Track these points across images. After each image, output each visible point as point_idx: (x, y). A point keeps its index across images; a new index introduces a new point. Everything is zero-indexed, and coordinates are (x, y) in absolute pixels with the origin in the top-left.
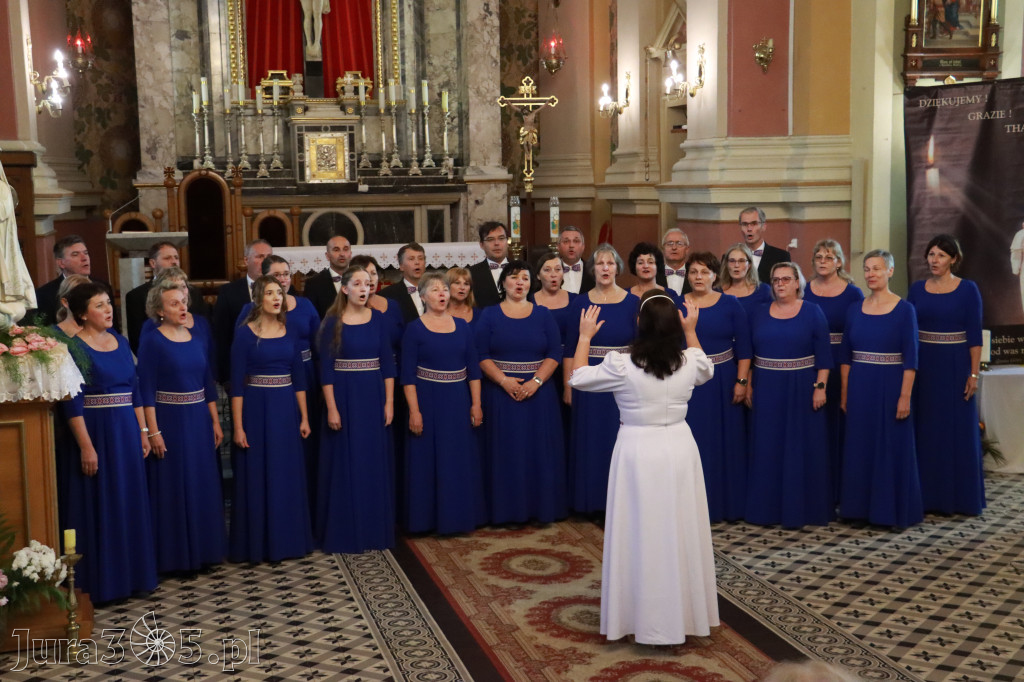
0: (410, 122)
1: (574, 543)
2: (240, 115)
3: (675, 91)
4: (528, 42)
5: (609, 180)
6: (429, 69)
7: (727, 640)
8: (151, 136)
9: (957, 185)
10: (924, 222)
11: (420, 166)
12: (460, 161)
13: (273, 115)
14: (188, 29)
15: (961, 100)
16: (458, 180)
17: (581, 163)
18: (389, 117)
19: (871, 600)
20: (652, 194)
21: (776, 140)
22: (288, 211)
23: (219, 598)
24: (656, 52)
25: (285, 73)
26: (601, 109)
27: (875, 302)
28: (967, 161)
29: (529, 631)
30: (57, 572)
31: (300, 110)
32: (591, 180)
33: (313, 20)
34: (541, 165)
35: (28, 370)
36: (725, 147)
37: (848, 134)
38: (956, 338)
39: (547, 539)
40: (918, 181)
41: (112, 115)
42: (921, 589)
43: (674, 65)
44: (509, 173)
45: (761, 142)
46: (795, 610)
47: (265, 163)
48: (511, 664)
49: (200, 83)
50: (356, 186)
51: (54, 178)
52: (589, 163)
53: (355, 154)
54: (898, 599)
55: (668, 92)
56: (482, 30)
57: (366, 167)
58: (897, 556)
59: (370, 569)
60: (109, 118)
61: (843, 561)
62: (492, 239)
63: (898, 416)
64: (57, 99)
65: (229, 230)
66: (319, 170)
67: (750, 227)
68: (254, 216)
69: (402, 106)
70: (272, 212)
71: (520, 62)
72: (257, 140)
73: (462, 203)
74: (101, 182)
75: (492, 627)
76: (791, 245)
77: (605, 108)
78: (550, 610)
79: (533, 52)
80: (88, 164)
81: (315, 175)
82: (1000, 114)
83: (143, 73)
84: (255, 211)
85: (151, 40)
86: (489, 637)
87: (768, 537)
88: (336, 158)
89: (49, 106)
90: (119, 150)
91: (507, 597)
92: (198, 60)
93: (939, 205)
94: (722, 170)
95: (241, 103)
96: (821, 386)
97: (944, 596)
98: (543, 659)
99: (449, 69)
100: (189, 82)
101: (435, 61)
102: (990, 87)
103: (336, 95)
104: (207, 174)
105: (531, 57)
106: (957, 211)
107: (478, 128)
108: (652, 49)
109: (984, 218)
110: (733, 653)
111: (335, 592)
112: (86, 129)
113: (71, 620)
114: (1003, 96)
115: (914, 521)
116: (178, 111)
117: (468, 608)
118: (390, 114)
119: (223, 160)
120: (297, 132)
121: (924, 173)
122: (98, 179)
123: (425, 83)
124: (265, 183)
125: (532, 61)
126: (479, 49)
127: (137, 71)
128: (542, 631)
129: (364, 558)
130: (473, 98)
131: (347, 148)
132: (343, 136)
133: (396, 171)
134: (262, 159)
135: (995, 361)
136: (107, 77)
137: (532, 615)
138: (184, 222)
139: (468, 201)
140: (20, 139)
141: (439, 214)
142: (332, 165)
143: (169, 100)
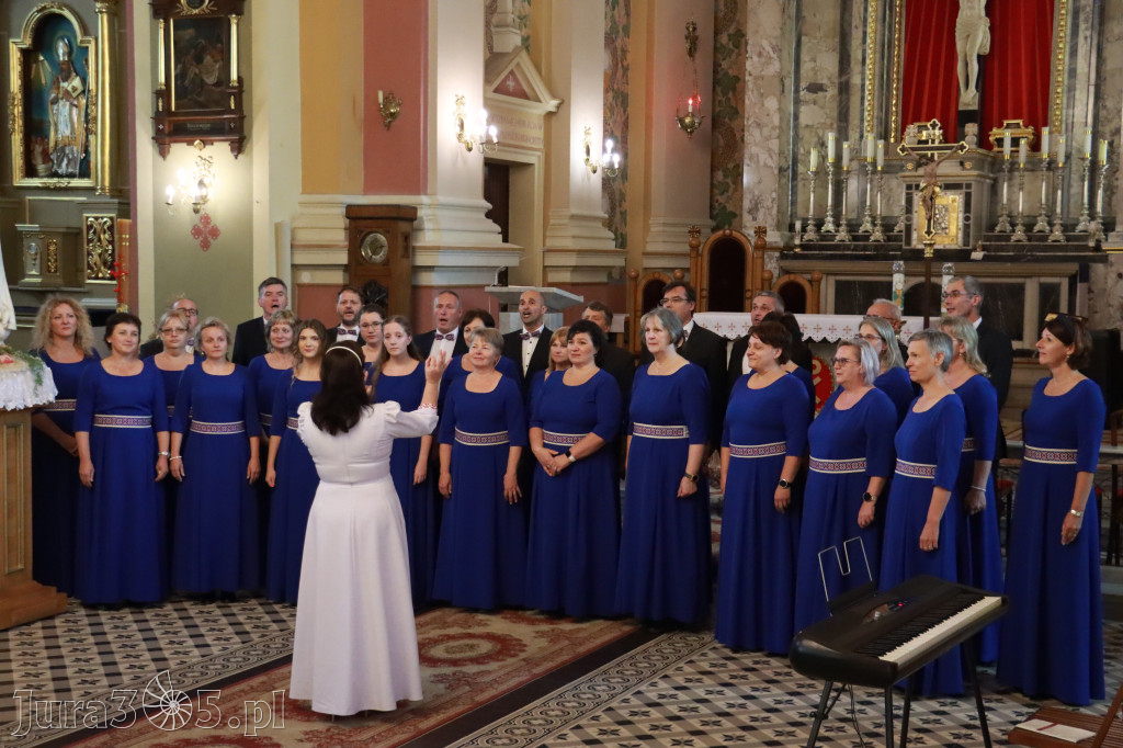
6: (1102, 114)
8: (753, 196)
14: (825, 81)
16: (1098, 248)
31: (910, 166)
33: (967, 64)
47: (882, 225)
50: (969, 252)
53: (972, 215)
70: (792, 277)
73: (1095, 275)
81: (922, 239)
83: (751, 129)
85: (762, 95)
88: (949, 222)
92: (835, 114)
95: (869, 160)
100: (821, 138)
104: (731, 234)
112: (731, 190)
118: (1040, 169)
123: (1089, 131)
127: (746, 128)
131: (961, 209)
132: (958, 195)
134: (879, 222)
138: (705, 284)
139: (1107, 274)
140: (426, 194)
141: (1055, 288)
142: (943, 229)
143: (774, 158)
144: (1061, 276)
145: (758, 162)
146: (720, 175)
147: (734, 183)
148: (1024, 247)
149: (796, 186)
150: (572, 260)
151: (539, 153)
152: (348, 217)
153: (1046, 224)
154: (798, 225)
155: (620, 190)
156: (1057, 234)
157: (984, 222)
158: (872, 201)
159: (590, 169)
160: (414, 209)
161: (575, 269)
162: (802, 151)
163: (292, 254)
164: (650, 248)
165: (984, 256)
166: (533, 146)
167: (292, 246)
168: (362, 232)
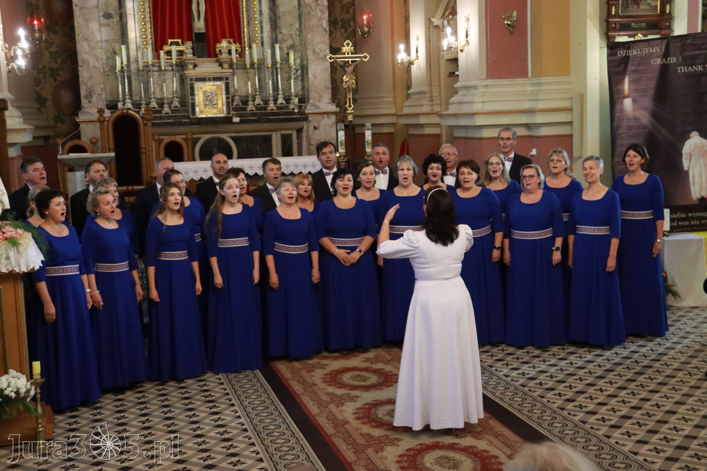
0: (267, 74)
1: (386, 363)
2: (149, 71)
3: (450, 48)
4: (348, 16)
5: (406, 111)
6: (280, 36)
7: (492, 427)
8: (88, 86)
9: (645, 109)
10: (622, 135)
11: (275, 103)
12: (303, 100)
13: (173, 70)
14: (112, 12)
15: (646, 51)
16: (301, 113)
17: (386, 99)
18: (252, 71)
19: (591, 397)
20: (436, 120)
21: (520, 81)
22: (184, 136)
23: (141, 406)
24: (436, 21)
25: (180, 41)
26: (399, 62)
27: (591, 192)
28: (651, 93)
29: (356, 424)
30: (28, 391)
31: (191, 67)
32: (394, 112)
33: (198, 4)
34: (358, 101)
35: (4, 252)
36: (484, 86)
37: (569, 75)
38: (646, 215)
39: (368, 360)
40: (618, 107)
41: (60, 72)
42: (625, 388)
43: (448, 30)
44: (337, 107)
45: (510, 83)
46: (539, 405)
47: (168, 104)
48: (344, 447)
49: (121, 49)
50: (231, 118)
51: (21, 117)
52: (392, 99)
53: (230, 96)
54: (609, 396)
55: (445, 49)
56: (316, 9)
57: (238, 105)
58: (608, 366)
59: (246, 384)
60: (59, 75)
61: (571, 370)
62: (325, 153)
63: (607, 270)
64: (21, 62)
65: (143, 151)
66: (205, 108)
67: (505, 141)
68: (161, 141)
69: (262, 62)
70: (173, 138)
71: (343, 30)
72: (162, 87)
73: (304, 129)
74: (54, 119)
75: (331, 422)
76: (532, 153)
77: (402, 60)
78: (370, 409)
79: (352, 23)
80: (45, 106)
81: (203, 111)
82: (673, 60)
83: (81, 42)
84: (162, 137)
85: (86, 20)
86: (329, 428)
87: (520, 355)
88: (217, 100)
89: (16, 67)
90: (66, 97)
91: (340, 401)
92: (119, 33)
93: (633, 123)
94: (484, 102)
95: (150, 63)
96: (557, 249)
97: (641, 392)
98: (366, 443)
99: (294, 36)
100: (114, 49)
101: (284, 31)
102: (665, 41)
103: (216, 56)
104: (127, 113)
105: (350, 27)
106: (645, 127)
107: (315, 77)
108: (434, 20)
109: (664, 132)
110: (497, 436)
111: (222, 400)
113: (38, 424)
114: (675, 47)
115: (620, 342)
116: (107, 69)
117: (313, 409)
118: (254, 68)
119: (138, 102)
120: (189, 82)
121: (622, 102)
122: (52, 117)
123: (277, 46)
124: (168, 118)
125: (350, 29)
126: (314, 22)
127: (77, 41)
128: (365, 423)
129: (241, 376)
130: (311, 56)
131: (224, 92)
132: (221, 84)
133: (258, 107)
134: (166, 101)
135: (673, 230)
136: (56, 46)
137: (358, 413)
138: (112, 146)
139: (309, 127)
141: (290, 137)
142: (213, 105)
144: (291, 130)
145: (88, 64)
148: (256, 113)
153: (261, 100)
156: (271, 105)
158: (154, 88)
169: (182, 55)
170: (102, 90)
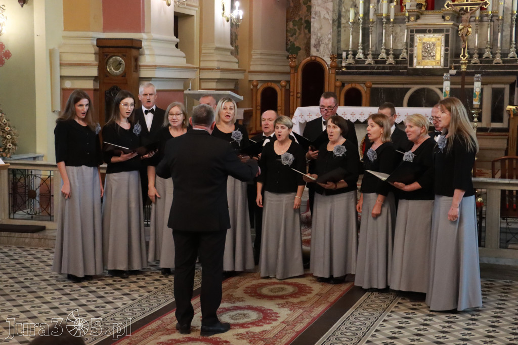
2: (383, 23)
8: (317, 37)
18: (486, 23)
31: (412, 19)
47: (393, 54)
50: (448, 71)
53: (449, 48)
66: (423, 59)
68: (342, 87)
70: (353, 85)
81: (420, 63)
88: (436, 52)
95: (384, 15)
104: (315, 60)
112: (297, 34)
124: (390, 68)
131: (443, 44)
132: (441, 36)
134: (391, 52)
138: (300, 90)
140: (144, 32)
141: (502, 91)
142: (432, 56)
143: (330, 13)
144: (505, 84)
145: (320, 16)
146: (291, 24)
147: (299, 29)
148: (479, 66)
149: (340, 31)
150: (218, 75)
151: (197, 9)
152: (97, 46)
153: (490, 53)
154: (344, 54)
155: (235, 33)
156: (498, 59)
157: (454, 52)
158: (385, 40)
159: (225, 19)
160: (140, 41)
161: (219, 80)
162: (343, 10)
163: (60, 69)
164: (252, 68)
165: (457, 72)
166: (194, 4)
167: (61, 64)
168: (108, 55)
169: (421, 8)
170: (329, 40)
